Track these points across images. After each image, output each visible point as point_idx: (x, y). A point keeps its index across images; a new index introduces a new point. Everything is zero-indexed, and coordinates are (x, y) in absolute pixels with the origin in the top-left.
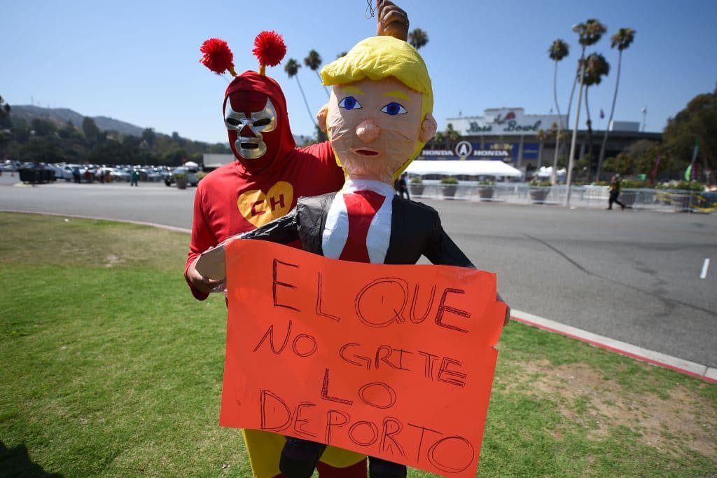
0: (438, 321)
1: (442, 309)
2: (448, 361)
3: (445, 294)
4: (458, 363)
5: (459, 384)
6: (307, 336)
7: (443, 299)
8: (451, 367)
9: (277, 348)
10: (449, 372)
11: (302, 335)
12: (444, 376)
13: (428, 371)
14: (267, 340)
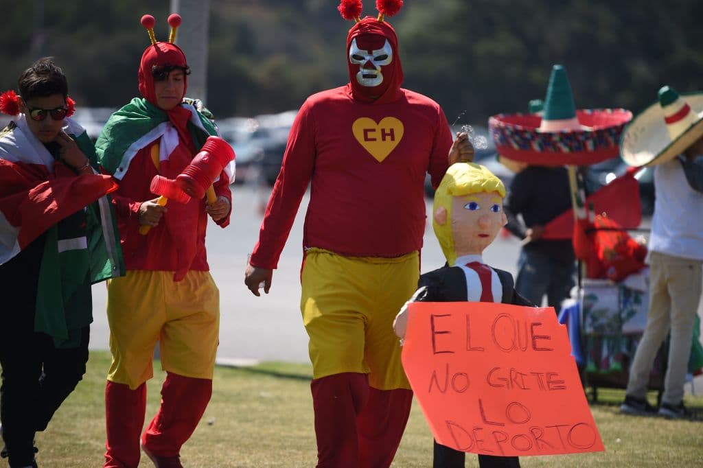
0: (535, 348)
1: (534, 338)
2: (550, 374)
3: (532, 328)
4: (555, 374)
5: (563, 388)
6: (461, 374)
7: (532, 332)
8: (554, 378)
9: (442, 388)
10: (554, 382)
11: (457, 374)
12: (552, 386)
13: (542, 387)
14: (434, 382)
